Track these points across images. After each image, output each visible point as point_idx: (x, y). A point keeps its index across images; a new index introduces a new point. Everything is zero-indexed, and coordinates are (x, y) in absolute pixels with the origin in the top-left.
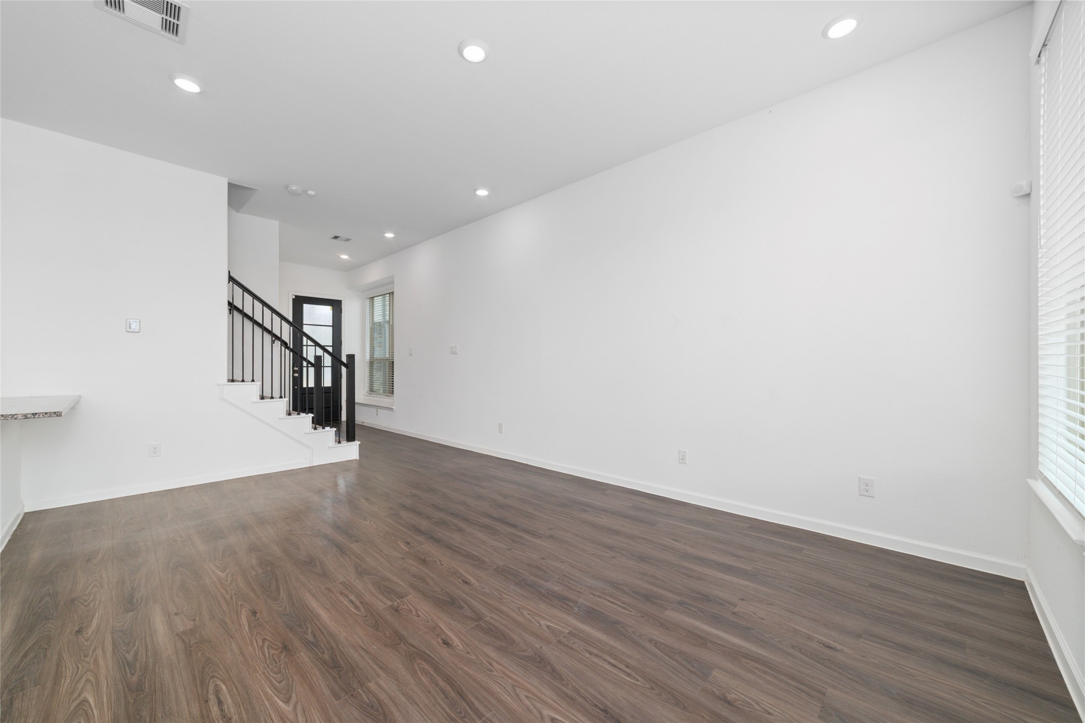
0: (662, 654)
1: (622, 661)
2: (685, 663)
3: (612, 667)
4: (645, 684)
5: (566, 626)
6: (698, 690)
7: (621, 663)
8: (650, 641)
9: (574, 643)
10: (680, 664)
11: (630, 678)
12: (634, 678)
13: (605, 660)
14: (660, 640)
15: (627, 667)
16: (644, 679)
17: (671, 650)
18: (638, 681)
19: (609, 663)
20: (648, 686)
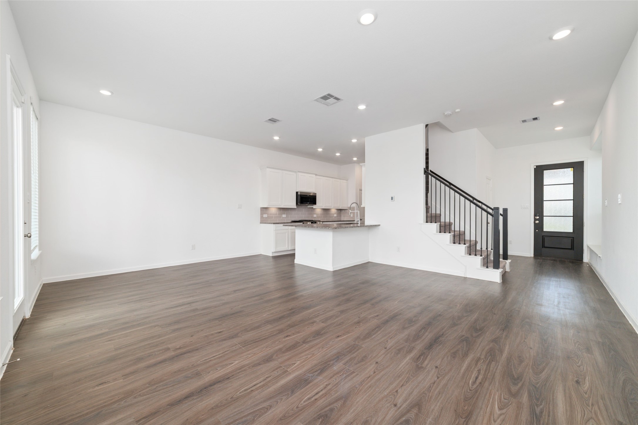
0: (256, 409)
1: (257, 389)
2: (244, 419)
3: (255, 384)
4: (236, 395)
5: (293, 370)
6: (220, 419)
7: (256, 389)
8: (271, 407)
9: (278, 372)
10: (245, 416)
11: (243, 390)
12: (242, 392)
13: (260, 382)
14: (270, 411)
15: (252, 390)
16: (240, 396)
17: (258, 415)
18: (240, 393)
19: (258, 384)
20: (235, 396)
